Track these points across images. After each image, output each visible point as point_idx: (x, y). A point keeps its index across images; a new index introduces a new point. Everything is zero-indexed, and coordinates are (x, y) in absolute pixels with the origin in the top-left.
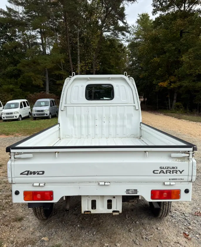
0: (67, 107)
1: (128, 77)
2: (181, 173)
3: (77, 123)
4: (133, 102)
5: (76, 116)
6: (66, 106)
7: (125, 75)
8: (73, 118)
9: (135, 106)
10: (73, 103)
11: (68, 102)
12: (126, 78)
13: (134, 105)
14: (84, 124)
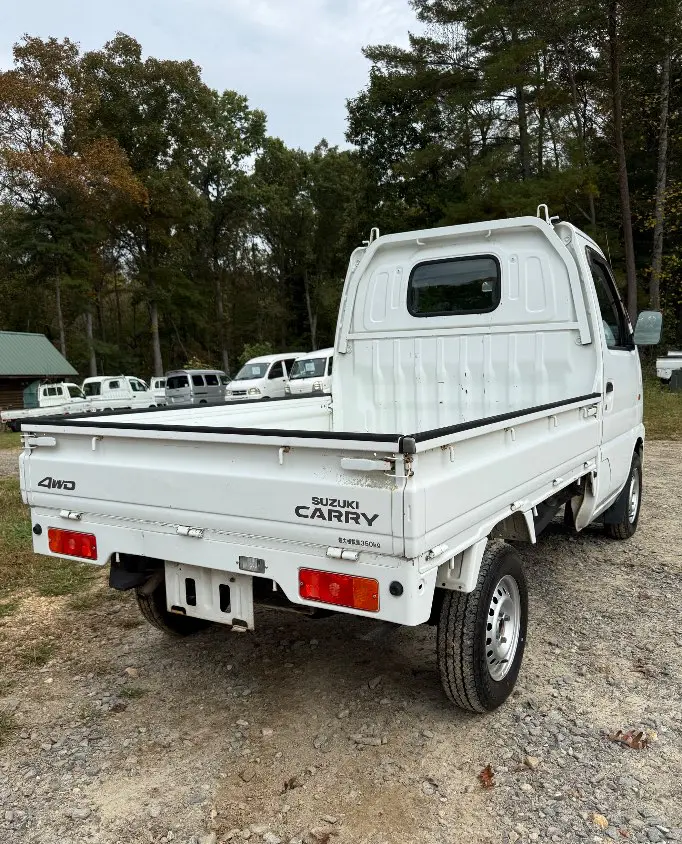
0: (355, 342)
1: (553, 222)
2: (370, 522)
3: (382, 396)
4: (570, 316)
5: (379, 372)
6: (353, 340)
7: (543, 217)
8: (372, 379)
9: (577, 330)
10: (371, 329)
11: (358, 327)
12: (546, 226)
13: (574, 326)
14: (403, 398)
